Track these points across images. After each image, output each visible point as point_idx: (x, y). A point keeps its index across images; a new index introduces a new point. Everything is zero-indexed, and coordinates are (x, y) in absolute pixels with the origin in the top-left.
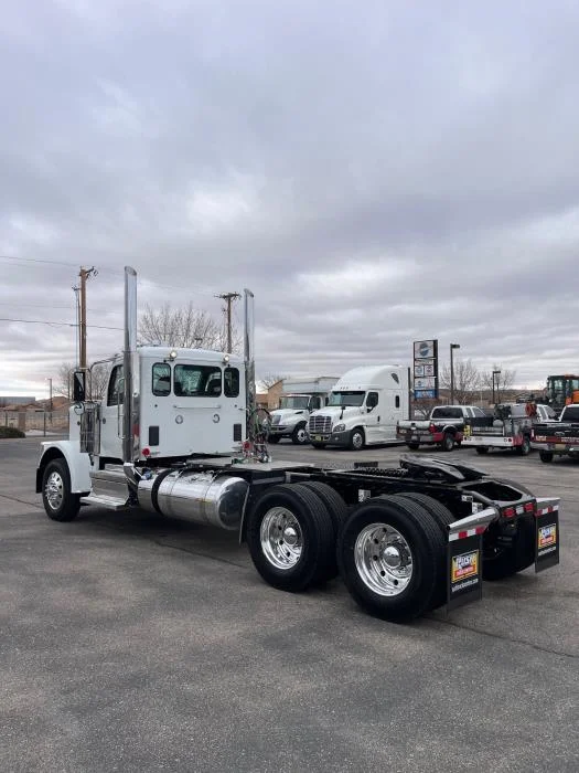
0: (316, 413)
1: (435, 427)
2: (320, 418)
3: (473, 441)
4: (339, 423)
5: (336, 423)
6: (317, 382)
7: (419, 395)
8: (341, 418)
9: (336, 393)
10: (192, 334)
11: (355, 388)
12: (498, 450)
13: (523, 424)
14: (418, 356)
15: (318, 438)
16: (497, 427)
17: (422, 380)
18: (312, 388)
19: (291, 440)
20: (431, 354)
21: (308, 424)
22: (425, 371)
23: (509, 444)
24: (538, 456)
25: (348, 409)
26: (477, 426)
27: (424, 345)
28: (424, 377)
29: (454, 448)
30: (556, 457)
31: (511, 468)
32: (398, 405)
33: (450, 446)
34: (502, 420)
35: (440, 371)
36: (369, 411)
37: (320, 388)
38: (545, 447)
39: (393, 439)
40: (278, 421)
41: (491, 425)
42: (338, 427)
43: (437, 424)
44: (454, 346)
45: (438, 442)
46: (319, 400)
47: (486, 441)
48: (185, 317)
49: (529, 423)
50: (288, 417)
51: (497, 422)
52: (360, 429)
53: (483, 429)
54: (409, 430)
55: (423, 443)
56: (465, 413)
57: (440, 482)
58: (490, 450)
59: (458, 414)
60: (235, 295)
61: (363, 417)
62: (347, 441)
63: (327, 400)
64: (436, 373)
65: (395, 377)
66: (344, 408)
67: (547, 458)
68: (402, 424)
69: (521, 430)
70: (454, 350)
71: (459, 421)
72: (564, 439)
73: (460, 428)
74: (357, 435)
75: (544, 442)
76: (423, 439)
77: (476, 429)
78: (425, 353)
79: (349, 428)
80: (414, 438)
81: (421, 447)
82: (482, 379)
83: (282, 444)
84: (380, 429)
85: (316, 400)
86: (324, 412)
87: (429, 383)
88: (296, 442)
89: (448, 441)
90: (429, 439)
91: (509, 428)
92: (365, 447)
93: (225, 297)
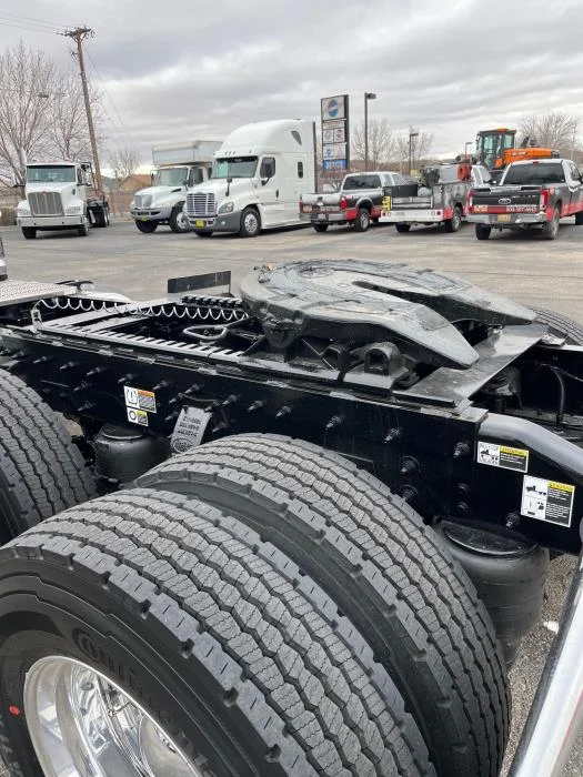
0: (196, 189)
1: (346, 200)
2: (201, 197)
3: (394, 217)
4: (225, 201)
5: (221, 202)
6: (196, 146)
7: (328, 166)
8: (227, 194)
9: (221, 160)
10: (27, 88)
11: (246, 154)
12: (423, 226)
13: (455, 192)
14: (327, 116)
15: (200, 223)
16: (422, 196)
17: (330, 147)
18: (189, 157)
19: (168, 228)
20: (341, 114)
21: (185, 206)
22: (334, 135)
23: (439, 218)
24: (472, 230)
25: (236, 182)
26: (398, 196)
27: (333, 102)
28: (334, 143)
29: (370, 226)
30: (494, 232)
31: (444, 250)
32: (301, 175)
33: (365, 226)
34: (428, 186)
35: (351, 135)
36: (264, 183)
37: (201, 155)
38: (486, 220)
39: (296, 220)
40: (149, 203)
41: (415, 195)
42: (226, 206)
43: (349, 197)
44: (369, 96)
45: (351, 221)
46: (201, 172)
47: (408, 216)
48: (15, 61)
49: (462, 190)
50: (162, 198)
51: (422, 191)
52: (253, 208)
53: (405, 199)
54: (315, 206)
55: (332, 223)
56: (383, 181)
57: (385, 382)
58: (413, 227)
59: (375, 183)
60: (85, 31)
61: (257, 192)
62: (237, 225)
63: (210, 171)
64: (347, 139)
65: (296, 135)
66: (230, 181)
67: (483, 233)
68: (306, 199)
69: (453, 199)
70: (369, 101)
71: (377, 192)
72: (511, 208)
73: (378, 201)
74: (250, 217)
75: (485, 213)
76: (333, 217)
77: (398, 200)
78: (333, 113)
79: (239, 208)
80: (321, 217)
81: (330, 228)
82: (397, 145)
83: (159, 233)
84: (279, 207)
85: (197, 172)
86: (206, 187)
87: (338, 151)
88: (176, 230)
89: (363, 218)
90: (339, 216)
91: (438, 196)
92: (262, 232)
93: (72, 34)
